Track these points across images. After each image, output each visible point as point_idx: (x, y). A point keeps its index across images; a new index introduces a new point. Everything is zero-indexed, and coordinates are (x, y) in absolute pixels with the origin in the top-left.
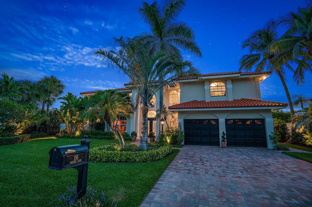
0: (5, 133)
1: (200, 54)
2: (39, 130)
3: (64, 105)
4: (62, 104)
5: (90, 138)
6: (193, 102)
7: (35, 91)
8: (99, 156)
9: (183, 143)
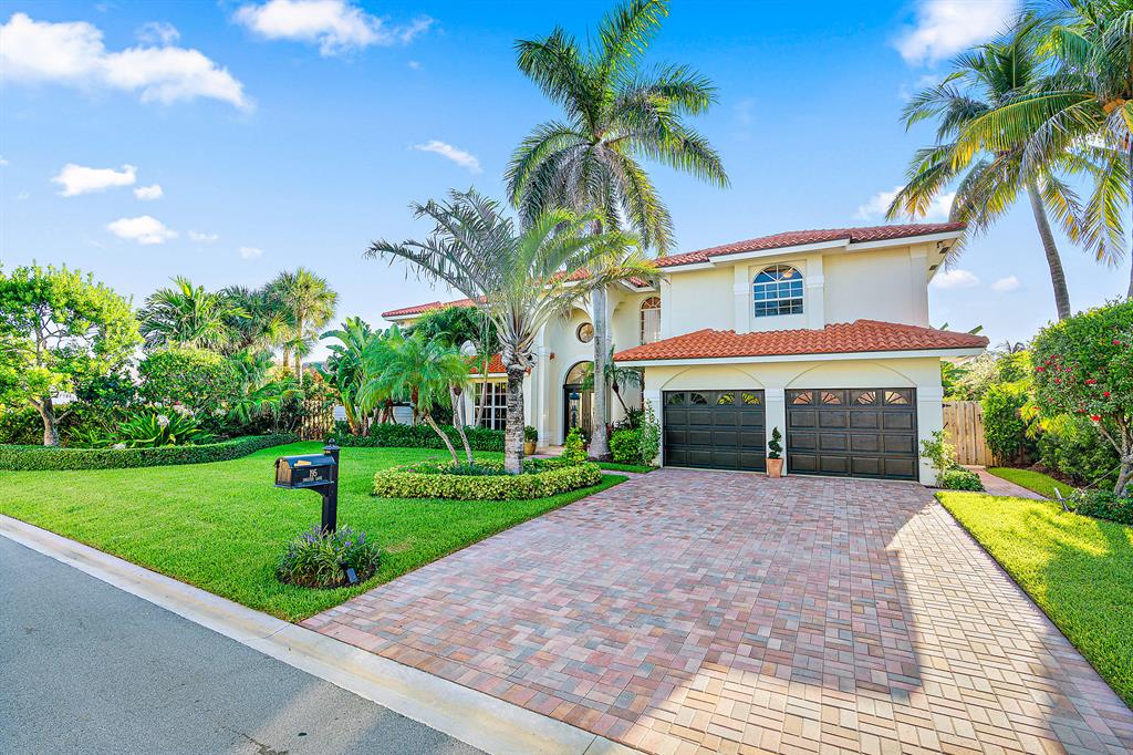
0: (203, 434)
1: (721, 175)
2: (281, 425)
3: (339, 355)
4: (331, 352)
5: (411, 446)
6: (693, 336)
7: (261, 317)
8: (394, 485)
9: (658, 461)
